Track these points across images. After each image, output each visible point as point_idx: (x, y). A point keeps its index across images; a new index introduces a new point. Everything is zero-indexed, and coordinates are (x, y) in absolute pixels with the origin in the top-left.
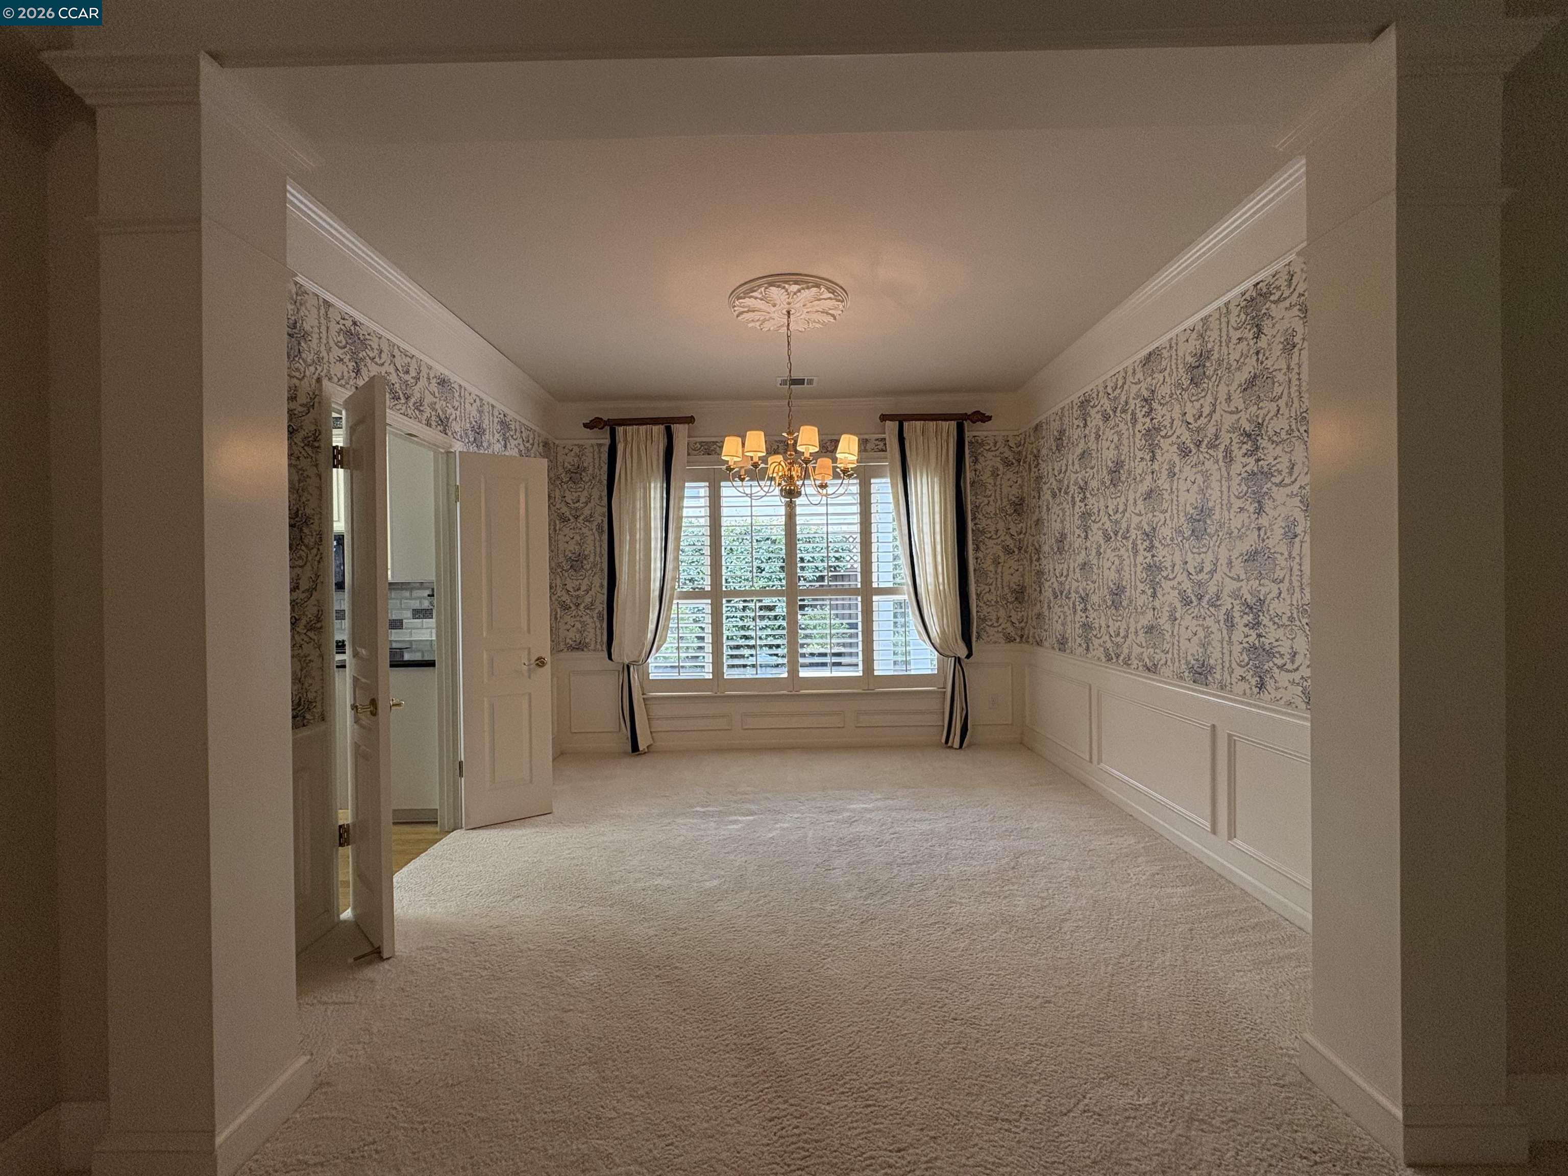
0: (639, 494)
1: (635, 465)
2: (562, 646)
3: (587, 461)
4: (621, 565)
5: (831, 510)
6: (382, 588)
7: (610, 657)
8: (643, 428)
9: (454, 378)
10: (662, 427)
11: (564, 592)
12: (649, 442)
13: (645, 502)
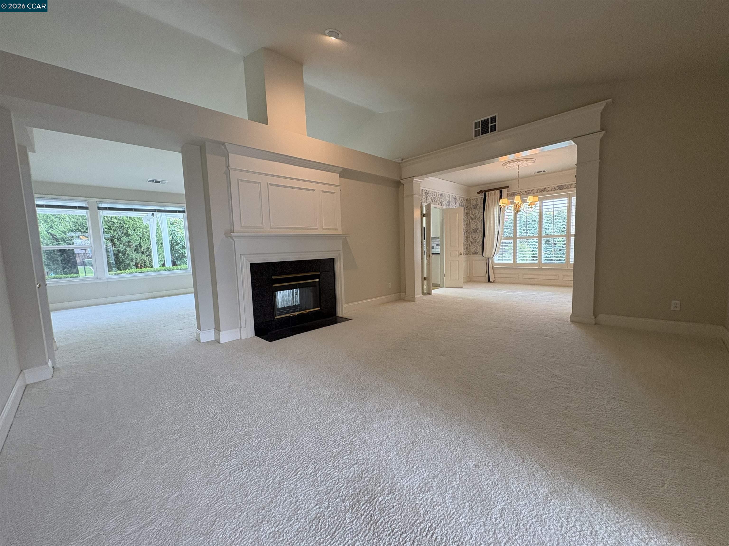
0: (492, 210)
1: (491, 202)
2: (471, 253)
3: (478, 202)
4: (486, 230)
5: (555, 206)
6: (431, 239)
7: (483, 256)
8: (493, 192)
9: (443, 193)
10: (499, 191)
11: (472, 239)
12: (495, 196)
13: (494, 213)
